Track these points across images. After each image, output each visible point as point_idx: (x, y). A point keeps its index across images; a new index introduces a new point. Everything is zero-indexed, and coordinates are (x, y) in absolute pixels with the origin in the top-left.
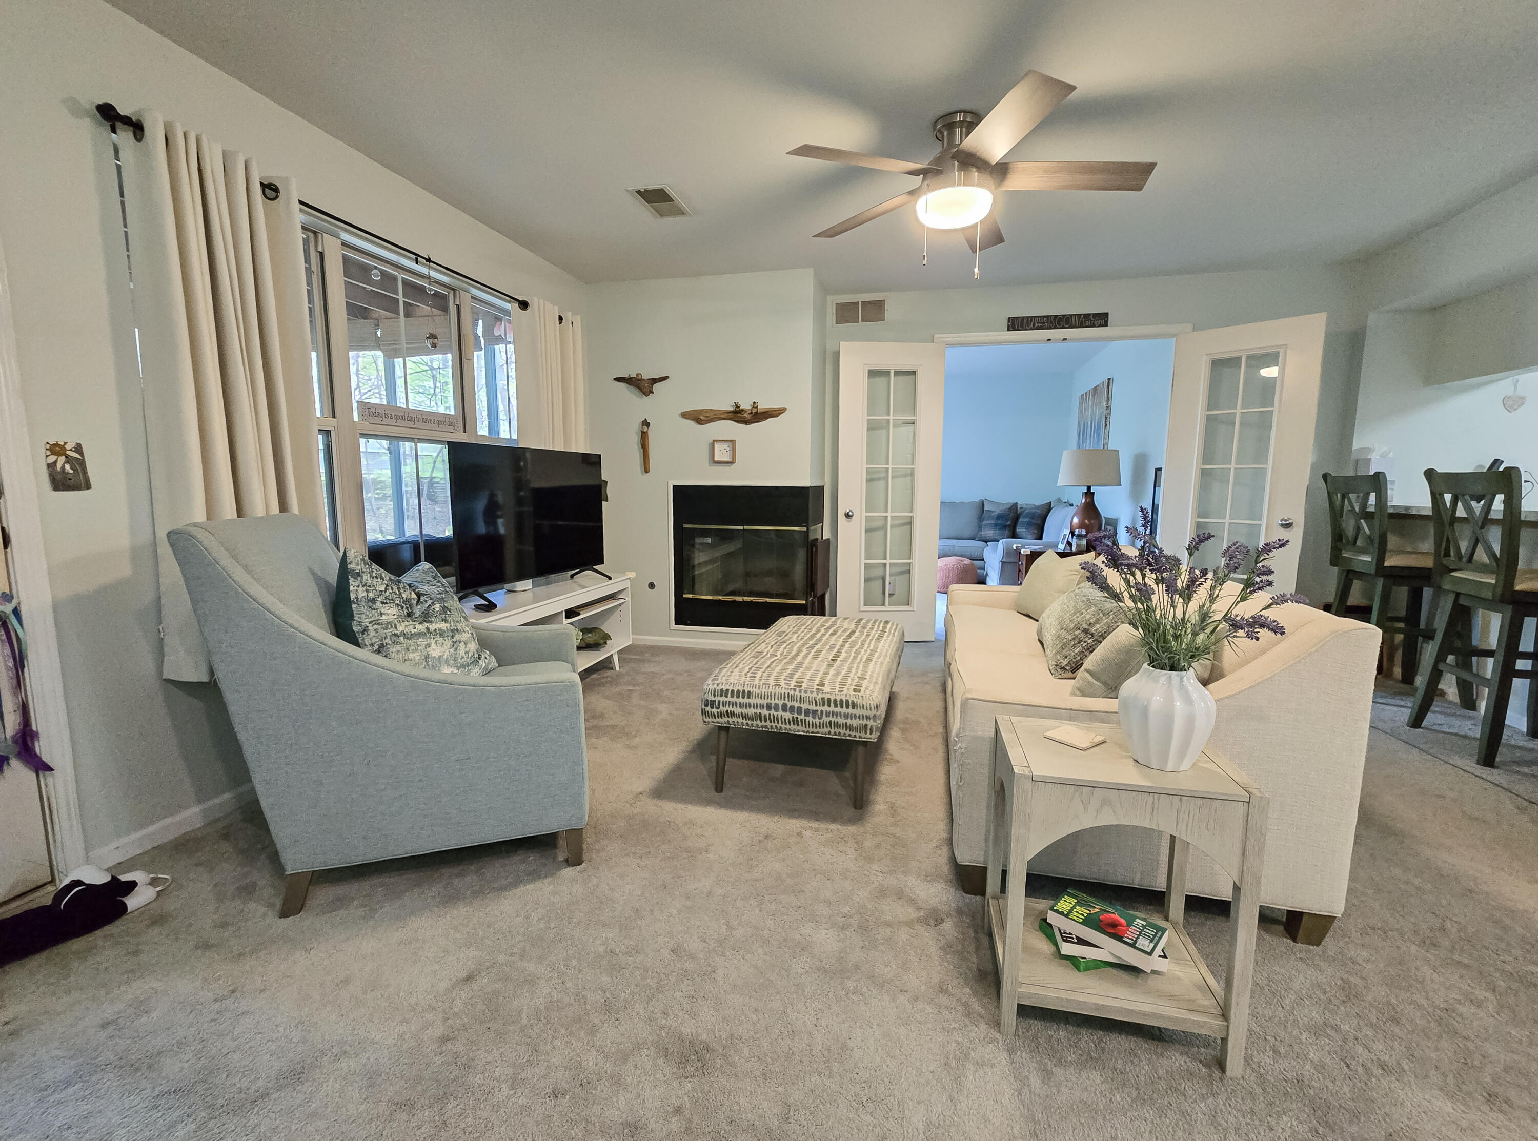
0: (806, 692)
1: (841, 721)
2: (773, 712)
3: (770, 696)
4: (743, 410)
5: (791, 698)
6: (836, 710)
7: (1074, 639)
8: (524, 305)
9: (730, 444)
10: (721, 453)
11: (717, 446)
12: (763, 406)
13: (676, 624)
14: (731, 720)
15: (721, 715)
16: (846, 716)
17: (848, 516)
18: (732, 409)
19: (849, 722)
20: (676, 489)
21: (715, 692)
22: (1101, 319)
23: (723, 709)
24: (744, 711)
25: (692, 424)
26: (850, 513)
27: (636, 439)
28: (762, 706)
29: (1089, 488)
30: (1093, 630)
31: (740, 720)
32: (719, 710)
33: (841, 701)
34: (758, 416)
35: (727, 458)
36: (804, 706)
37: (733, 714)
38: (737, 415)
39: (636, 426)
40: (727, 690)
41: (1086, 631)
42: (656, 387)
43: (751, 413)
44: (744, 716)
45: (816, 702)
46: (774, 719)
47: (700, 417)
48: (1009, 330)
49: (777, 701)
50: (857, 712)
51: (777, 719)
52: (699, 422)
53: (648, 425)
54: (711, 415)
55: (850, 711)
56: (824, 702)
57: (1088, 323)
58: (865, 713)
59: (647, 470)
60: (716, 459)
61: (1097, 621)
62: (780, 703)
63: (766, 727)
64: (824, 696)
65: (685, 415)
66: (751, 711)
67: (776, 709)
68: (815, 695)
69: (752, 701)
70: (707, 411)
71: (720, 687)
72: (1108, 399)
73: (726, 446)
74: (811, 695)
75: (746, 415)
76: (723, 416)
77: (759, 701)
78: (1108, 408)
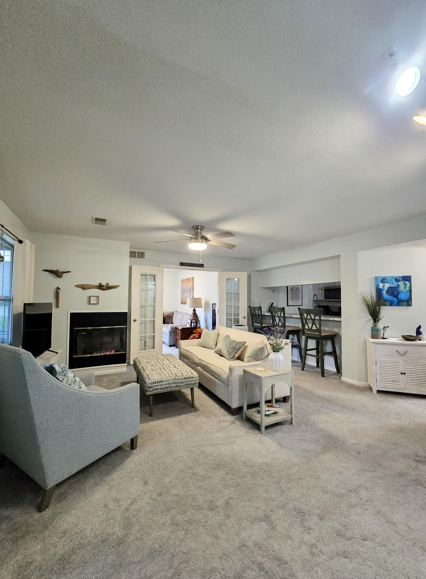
0: (179, 377)
1: (190, 383)
2: (170, 385)
3: (169, 380)
5: (175, 379)
6: (188, 380)
7: (232, 351)
8: (21, 242)
9: (97, 297)
10: (93, 300)
11: (91, 298)
12: (111, 284)
14: (157, 391)
15: (153, 390)
16: (191, 381)
17: (135, 321)
18: (98, 285)
19: (192, 382)
20: (72, 315)
21: (151, 383)
22: (202, 266)
23: (154, 388)
24: (161, 387)
25: (80, 289)
26: (136, 320)
27: (53, 294)
28: (167, 384)
29: (194, 309)
30: (236, 348)
31: (160, 390)
32: (153, 389)
33: (189, 377)
34: (109, 288)
35: (95, 302)
36: (179, 381)
37: (157, 389)
38: (100, 287)
39: (53, 289)
40: (156, 382)
41: (234, 348)
42: (64, 275)
43: (107, 287)
44: (161, 389)
45: (182, 379)
46: (170, 387)
47: (84, 287)
48: (180, 266)
49: (171, 381)
50: (193, 379)
51: (171, 387)
52: (84, 288)
53: (59, 289)
54: (89, 287)
55: (192, 379)
56: (185, 378)
57: (199, 266)
58: (195, 379)
59: (57, 307)
60: (91, 303)
61: (236, 346)
62: (172, 382)
63: (167, 390)
64: (184, 377)
65: (77, 286)
66: (163, 386)
67: (171, 384)
68: (182, 377)
69: (164, 383)
70: (87, 285)
71: (153, 381)
72: (193, 283)
73: (95, 298)
74: (181, 377)
75: (104, 287)
76: (94, 287)
77: (166, 383)
78: (193, 285)
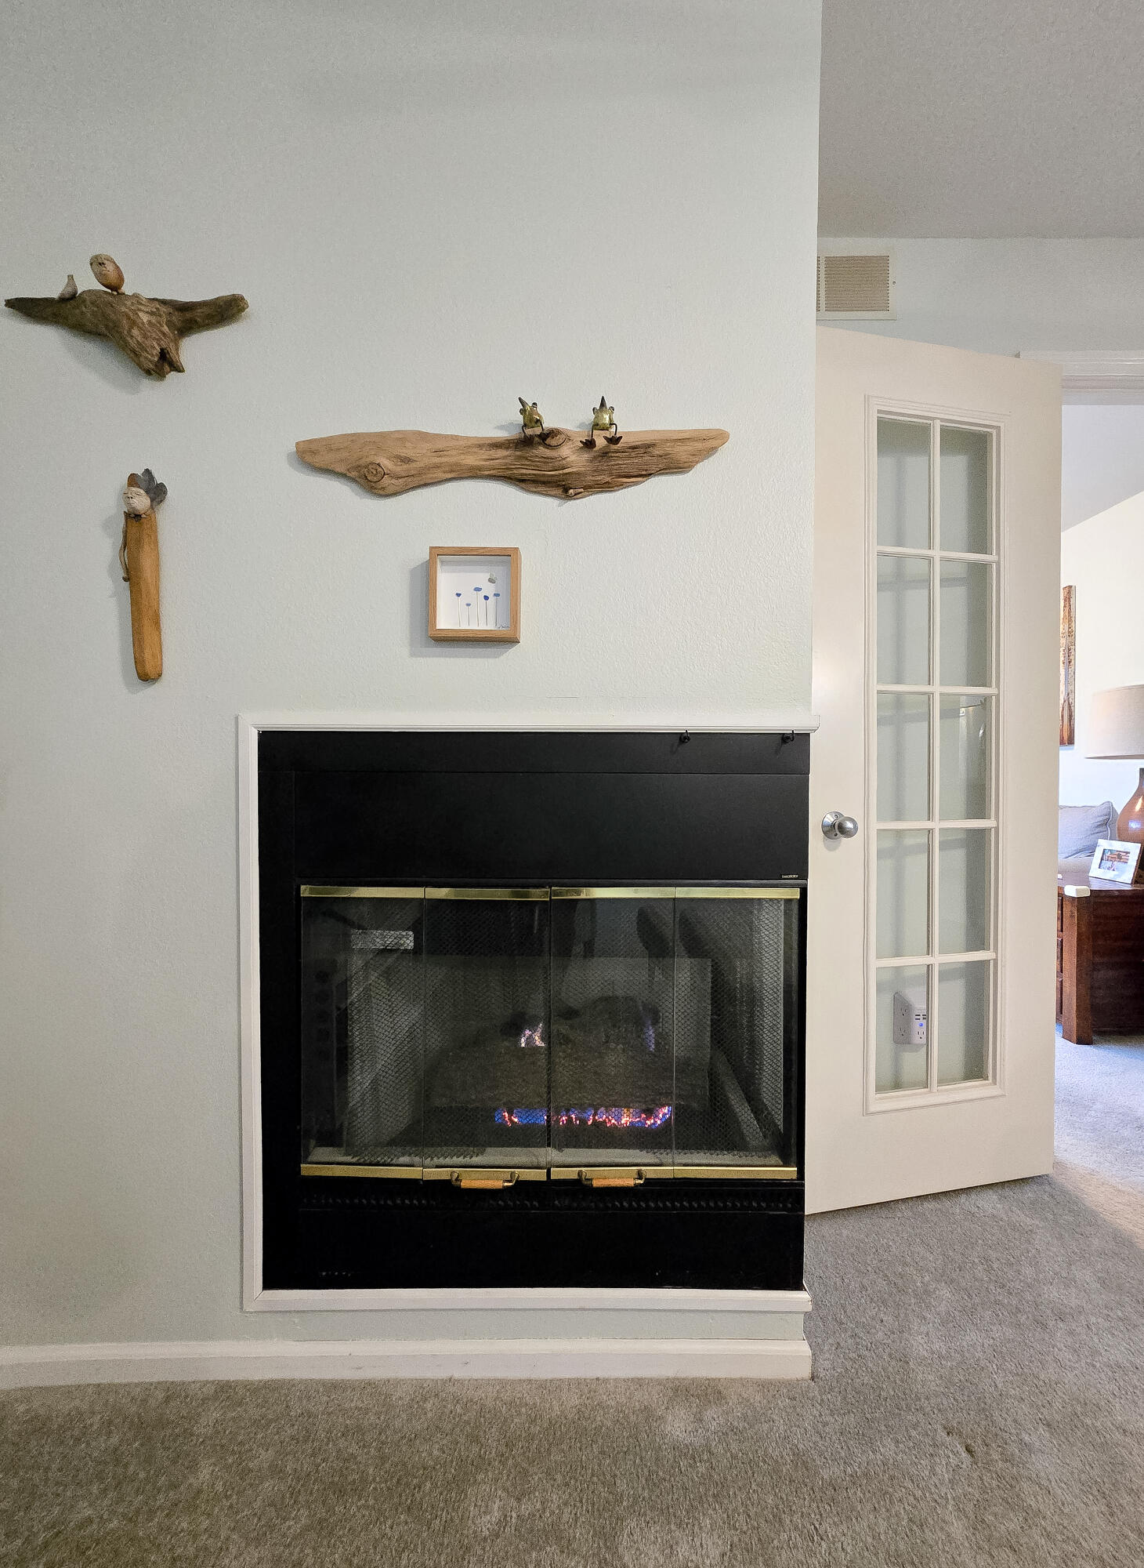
4: (553, 433)
9: (499, 571)
10: (459, 602)
11: (446, 581)
13: (270, 1283)
18: (506, 433)
20: (273, 745)
25: (341, 493)
26: (848, 823)
27: (106, 548)
34: (615, 460)
35: (482, 621)
38: (530, 458)
42: (193, 349)
43: (589, 444)
47: (375, 466)
52: (373, 483)
53: (157, 492)
54: (423, 456)
59: (146, 674)
60: (446, 621)
70: (405, 441)
73: (479, 577)
75: (565, 456)
76: (472, 463)
